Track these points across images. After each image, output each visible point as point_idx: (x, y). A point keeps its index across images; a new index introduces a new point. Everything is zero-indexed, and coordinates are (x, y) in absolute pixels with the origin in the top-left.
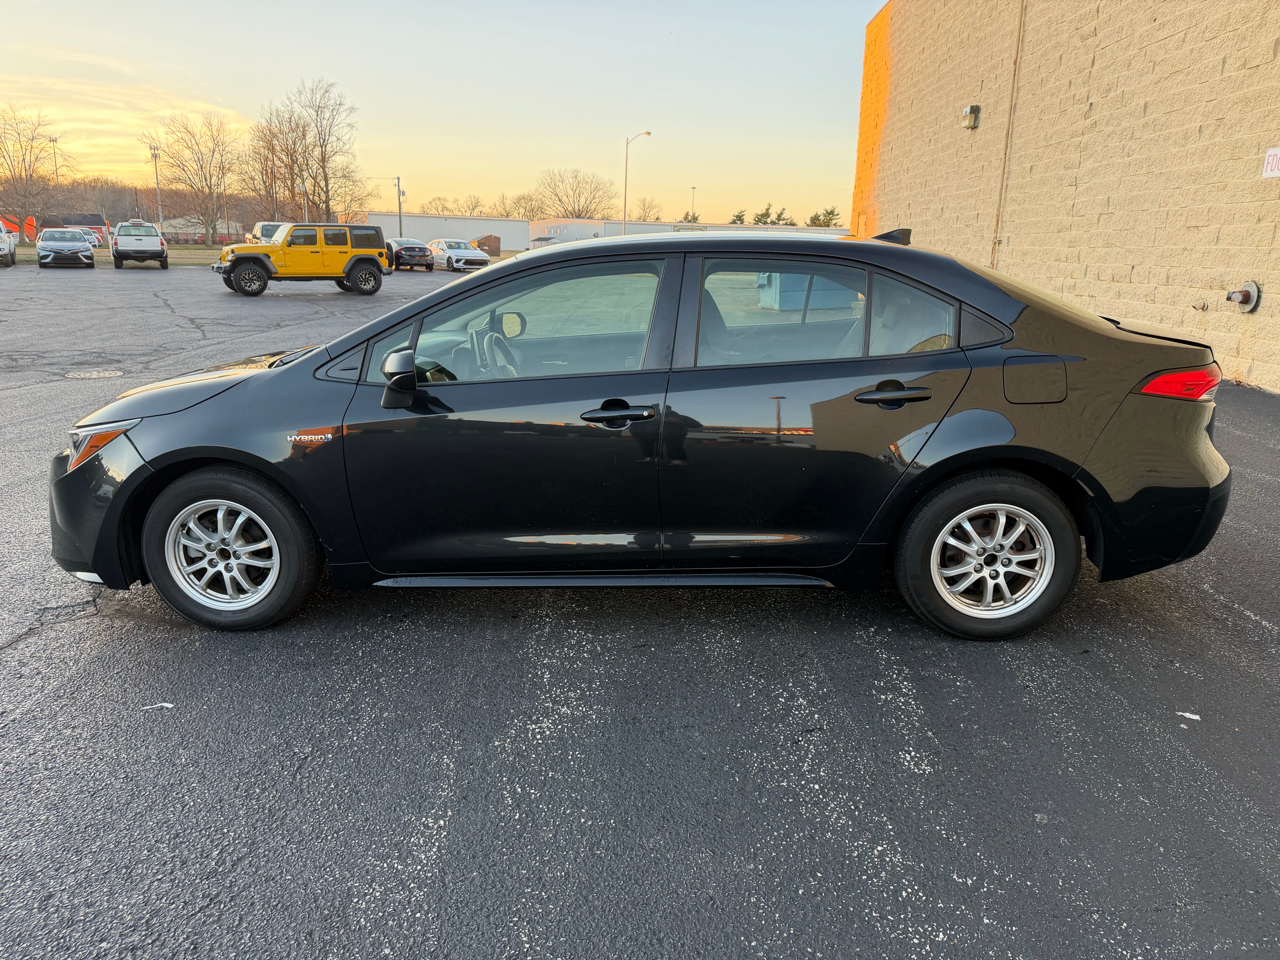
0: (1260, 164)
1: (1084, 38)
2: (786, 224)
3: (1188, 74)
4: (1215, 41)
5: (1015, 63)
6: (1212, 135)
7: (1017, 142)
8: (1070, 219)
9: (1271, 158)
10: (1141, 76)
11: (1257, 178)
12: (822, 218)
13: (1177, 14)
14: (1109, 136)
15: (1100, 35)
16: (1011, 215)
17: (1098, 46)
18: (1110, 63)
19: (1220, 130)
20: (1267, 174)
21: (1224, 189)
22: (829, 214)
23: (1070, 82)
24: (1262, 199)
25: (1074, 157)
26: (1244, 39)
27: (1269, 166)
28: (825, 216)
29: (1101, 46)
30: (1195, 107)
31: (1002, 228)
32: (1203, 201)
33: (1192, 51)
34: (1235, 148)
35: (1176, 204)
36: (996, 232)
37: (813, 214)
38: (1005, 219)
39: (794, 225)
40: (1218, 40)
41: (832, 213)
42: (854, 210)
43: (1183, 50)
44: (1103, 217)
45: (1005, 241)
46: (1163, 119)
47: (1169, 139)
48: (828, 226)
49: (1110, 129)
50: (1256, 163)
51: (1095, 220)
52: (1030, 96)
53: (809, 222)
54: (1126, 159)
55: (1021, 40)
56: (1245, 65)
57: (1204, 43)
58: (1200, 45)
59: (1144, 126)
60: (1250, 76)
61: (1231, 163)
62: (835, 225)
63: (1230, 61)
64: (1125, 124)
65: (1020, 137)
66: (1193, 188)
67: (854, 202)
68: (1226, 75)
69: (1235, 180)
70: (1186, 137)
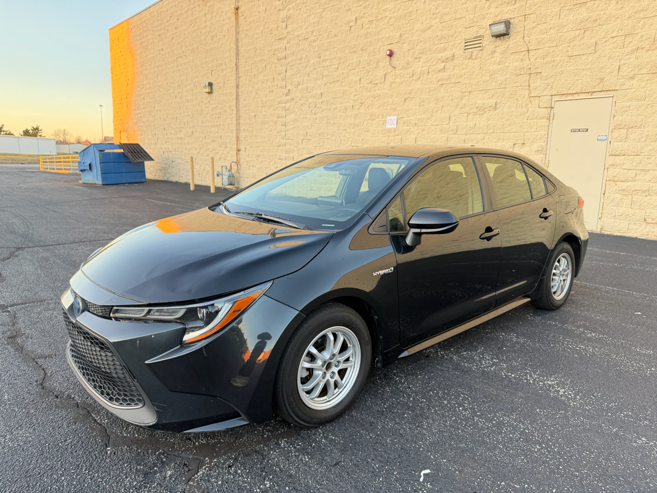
0: (384, 122)
1: (279, 59)
2: (6, 134)
3: (342, 83)
4: (354, 71)
5: (236, 65)
6: (359, 109)
7: (242, 103)
8: (284, 141)
9: (389, 121)
10: (316, 80)
11: (384, 127)
12: (31, 131)
13: (332, 56)
14: (302, 105)
15: (289, 60)
16: (245, 138)
17: (288, 64)
18: (297, 73)
19: (363, 107)
20: (388, 126)
21: (368, 131)
22: (36, 129)
23: (274, 78)
24: (388, 136)
25: (283, 113)
26: (369, 72)
27: (389, 123)
28: (32, 130)
29: (291, 64)
30: (348, 97)
31: (240, 143)
32: (359, 136)
33: (343, 73)
34: (372, 115)
35: (345, 136)
36: (237, 145)
37: (25, 129)
38: (240, 139)
39: (12, 135)
40: (356, 71)
41: (37, 129)
42: (115, 129)
43: (338, 72)
44: (304, 141)
45: (243, 150)
46: (332, 100)
47: (336, 109)
48: (36, 136)
49: (302, 102)
50: (382, 122)
51: (300, 142)
52: (248, 82)
53: (22, 134)
54: (314, 116)
55: (237, 55)
56: (371, 83)
57: (348, 71)
58: (346, 71)
59: (322, 102)
60: (374, 87)
61: (370, 121)
62: (40, 136)
63: (362, 80)
64: (310, 100)
65: (244, 100)
66: (353, 130)
67: (115, 125)
68: (362, 85)
69: (373, 128)
70: (346, 109)
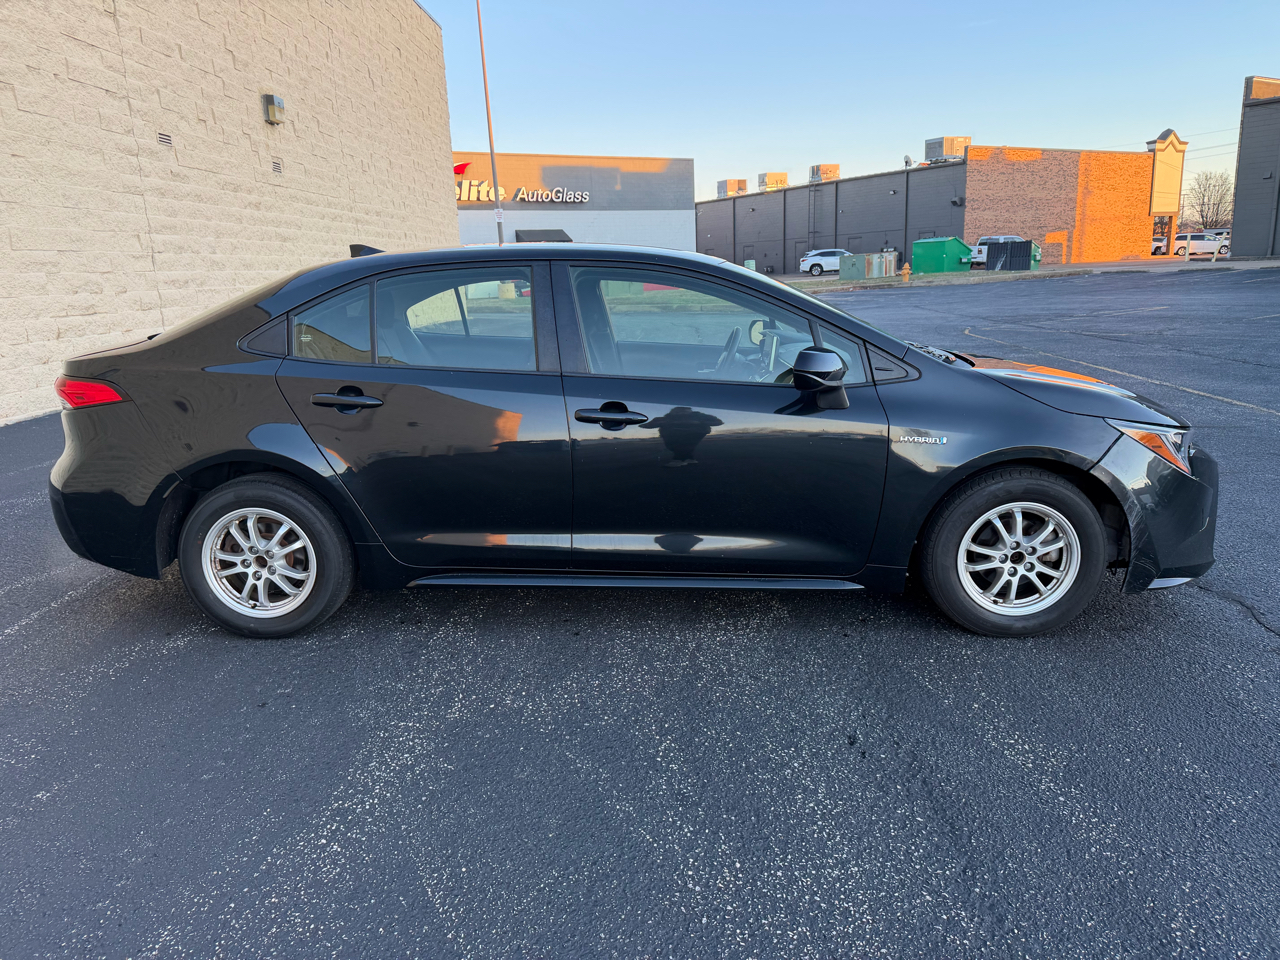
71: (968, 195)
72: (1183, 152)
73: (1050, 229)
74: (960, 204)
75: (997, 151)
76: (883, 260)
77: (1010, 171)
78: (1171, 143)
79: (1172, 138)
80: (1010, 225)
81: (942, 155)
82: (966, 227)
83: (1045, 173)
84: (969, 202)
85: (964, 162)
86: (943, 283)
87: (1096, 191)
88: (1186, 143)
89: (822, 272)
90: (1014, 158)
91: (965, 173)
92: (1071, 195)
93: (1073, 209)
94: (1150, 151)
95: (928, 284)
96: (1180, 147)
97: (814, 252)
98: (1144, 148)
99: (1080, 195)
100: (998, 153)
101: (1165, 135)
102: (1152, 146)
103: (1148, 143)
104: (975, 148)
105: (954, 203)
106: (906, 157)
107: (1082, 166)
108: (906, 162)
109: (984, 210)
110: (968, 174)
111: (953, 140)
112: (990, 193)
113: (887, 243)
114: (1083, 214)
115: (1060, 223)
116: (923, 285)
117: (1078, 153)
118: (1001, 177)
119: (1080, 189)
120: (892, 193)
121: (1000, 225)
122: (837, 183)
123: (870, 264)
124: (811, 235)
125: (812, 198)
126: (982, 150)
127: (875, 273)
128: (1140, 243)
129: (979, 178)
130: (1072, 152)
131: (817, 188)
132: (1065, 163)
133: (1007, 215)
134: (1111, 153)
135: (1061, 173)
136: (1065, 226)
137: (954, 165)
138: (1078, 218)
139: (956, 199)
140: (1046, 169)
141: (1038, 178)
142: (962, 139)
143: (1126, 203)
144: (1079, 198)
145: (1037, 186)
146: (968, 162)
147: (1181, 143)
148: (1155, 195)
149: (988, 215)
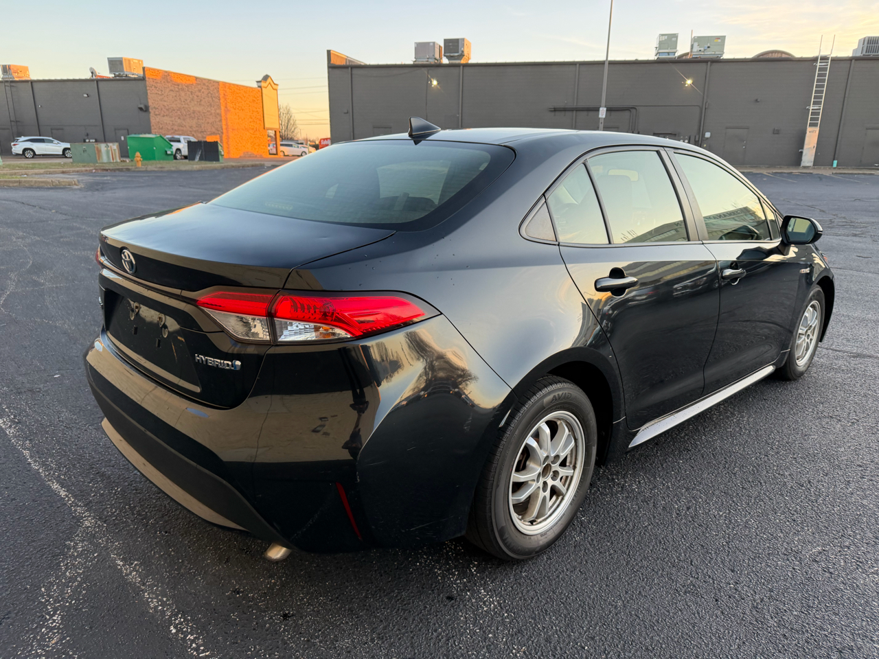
71: (151, 103)
72: (277, 90)
73: (208, 133)
74: (145, 110)
75: (166, 74)
76: (109, 148)
77: (177, 89)
78: (270, 83)
79: (269, 80)
80: (182, 128)
81: (123, 71)
82: (152, 128)
83: (199, 94)
84: (152, 109)
85: (143, 79)
86: (173, 169)
87: (232, 110)
88: (277, 85)
89: (35, 155)
90: (179, 81)
91: (146, 87)
92: (218, 111)
93: (221, 121)
94: (259, 87)
95: (161, 169)
96: (274, 87)
97: (23, 138)
98: (255, 85)
99: (223, 111)
100: (167, 76)
101: (266, 78)
102: (259, 84)
103: (257, 82)
104: (150, 69)
105: (141, 109)
106: (91, 69)
107: (222, 92)
108: (92, 73)
109: (164, 116)
110: (148, 88)
111: (129, 60)
112: (165, 104)
113: (87, 135)
114: (227, 125)
115: (214, 130)
116: (156, 169)
117: (218, 82)
118: (171, 93)
119: (223, 108)
120: (86, 95)
121: (176, 128)
122: (32, 82)
123: (99, 151)
124: (13, 123)
125: (9, 92)
126: (156, 72)
127: (105, 159)
128: (262, 147)
129: (156, 92)
130: (214, 82)
131: (13, 84)
132: (211, 88)
133: (179, 121)
134: (237, 85)
135: (209, 95)
136: (217, 132)
137: (135, 79)
138: (224, 127)
139: (142, 106)
140: (200, 91)
141: (195, 97)
142: (137, 61)
143: (251, 120)
144: (223, 114)
145: (196, 103)
146: (147, 79)
147: (275, 84)
148: (265, 116)
149: (167, 120)
